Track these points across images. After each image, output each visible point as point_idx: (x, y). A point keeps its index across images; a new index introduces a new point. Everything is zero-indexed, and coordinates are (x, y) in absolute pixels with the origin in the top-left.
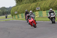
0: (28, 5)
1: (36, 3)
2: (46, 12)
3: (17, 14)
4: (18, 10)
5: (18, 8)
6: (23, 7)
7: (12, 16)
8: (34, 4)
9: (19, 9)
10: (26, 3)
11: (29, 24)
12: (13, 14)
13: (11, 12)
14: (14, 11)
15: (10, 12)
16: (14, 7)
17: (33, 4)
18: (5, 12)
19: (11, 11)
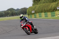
3: (34, 14)
4: (36, 10)
5: (35, 7)
6: (41, 6)
8: (54, 3)
10: (44, 3)
12: (29, 13)
18: (14, 13)
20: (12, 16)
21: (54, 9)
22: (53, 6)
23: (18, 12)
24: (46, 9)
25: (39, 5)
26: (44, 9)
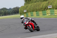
3: (26, 13)
4: (27, 9)
8: (45, 2)
10: (35, 2)
14: (22, 10)
18: (7, 13)
20: (5, 16)
21: (46, 8)
22: (44, 5)
23: (10, 12)
25: (31, 5)
26: (35, 9)
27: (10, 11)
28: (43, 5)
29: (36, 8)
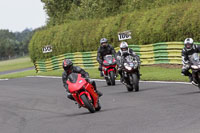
0: (88, 22)
1: (118, 17)
2: (152, 48)
3: (50, 56)
4: (55, 42)
5: (54, 33)
6: (70, 30)
7: (34, 62)
8: (111, 19)
9: (59, 36)
10: (81, 17)
11: (71, 97)
12: (37, 55)
13: (30, 49)
14: (39, 46)
15: (27, 46)
16: (39, 29)
17: (106, 19)
18: (9, 48)
19: (30, 44)
22: (107, 31)
23: (21, 44)
24: (84, 41)
26: (79, 42)
27: (18, 42)
28: (103, 31)
29: (82, 40)
